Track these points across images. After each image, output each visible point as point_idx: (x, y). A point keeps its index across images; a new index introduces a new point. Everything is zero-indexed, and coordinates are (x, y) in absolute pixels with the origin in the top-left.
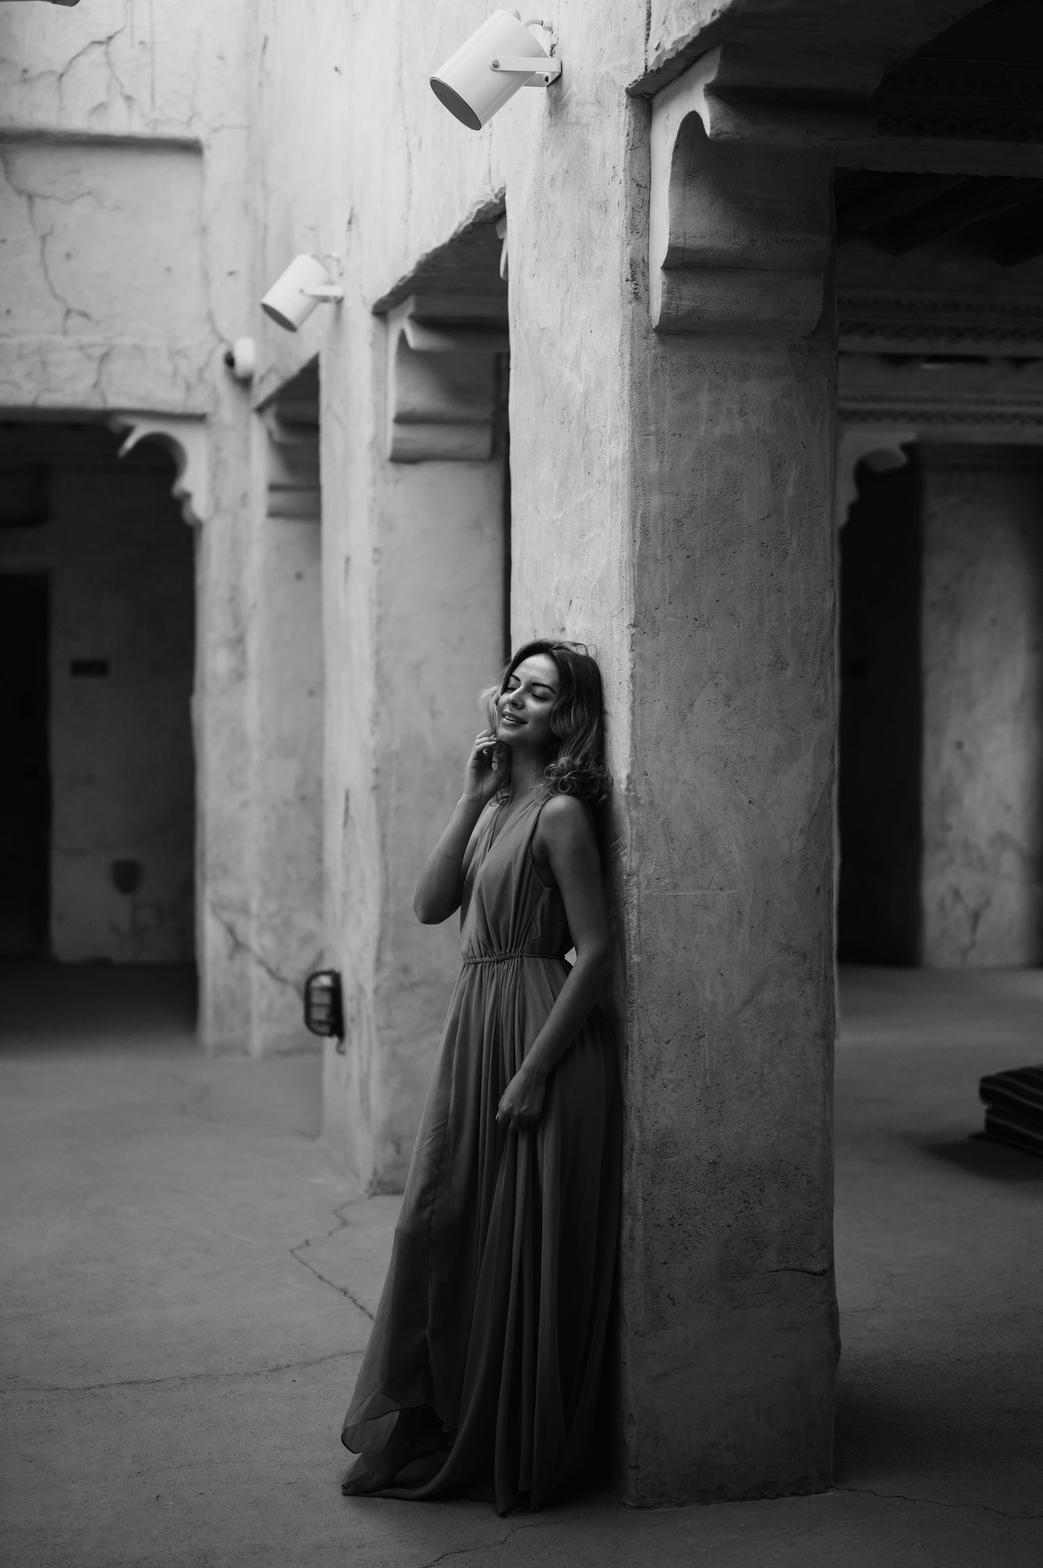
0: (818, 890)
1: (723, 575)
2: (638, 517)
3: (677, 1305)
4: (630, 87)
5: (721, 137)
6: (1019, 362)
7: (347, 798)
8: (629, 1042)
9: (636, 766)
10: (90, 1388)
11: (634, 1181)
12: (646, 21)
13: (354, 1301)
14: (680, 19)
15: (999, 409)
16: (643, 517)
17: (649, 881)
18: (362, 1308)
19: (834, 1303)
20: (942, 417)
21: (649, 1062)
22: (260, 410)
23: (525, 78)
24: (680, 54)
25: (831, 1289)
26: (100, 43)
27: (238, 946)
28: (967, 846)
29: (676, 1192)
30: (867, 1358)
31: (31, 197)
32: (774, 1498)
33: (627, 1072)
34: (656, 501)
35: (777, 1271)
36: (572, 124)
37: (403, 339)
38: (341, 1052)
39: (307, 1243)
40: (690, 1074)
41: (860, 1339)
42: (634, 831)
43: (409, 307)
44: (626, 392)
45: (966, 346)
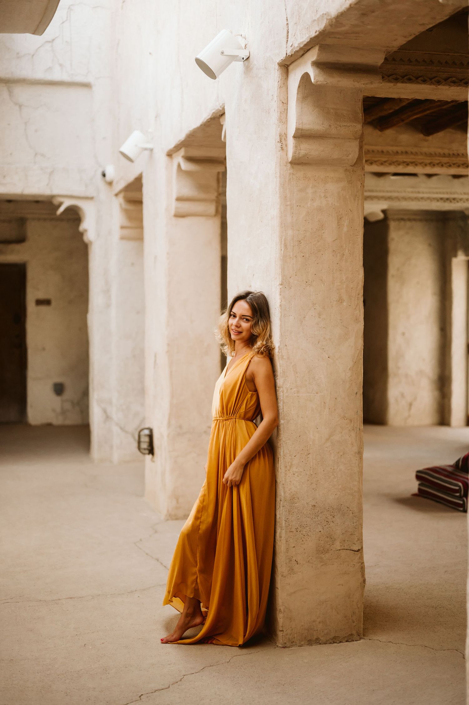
0: (356, 393)
1: (318, 264)
2: (283, 240)
3: (299, 564)
4: (279, 62)
5: (318, 83)
6: (429, 176)
7: (155, 356)
8: (279, 456)
9: (282, 342)
10: (54, 600)
11: (281, 513)
12: (286, 35)
13: (162, 564)
14: (301, 34)
15: (421, 195)
16: (285, 240)
17: (287, 390)
18: (165, 567)
19: (363, 563)
20: (398, 199)
21: (287, 464)
22: (116, 195)
23: (234, 58)
24: (301, 49)
25: (361, 557)
26: (49, 42)
27: (108, 418)
28: (407, 376)
29: (298, 518)
30: (374, 586)
31: (20, 106)
32: (339, 643)
33: (278, 469)
34: (290, 232)
35: (340, 550)
36: (254, 77)
37: (179, 166)
38: (153, 461)
39: (141, 540)
40: (304, 469)
41: (370, 578)
42: (281, 369)
43: (182, 152)
44: (278, 188)
45: (410, 169)
